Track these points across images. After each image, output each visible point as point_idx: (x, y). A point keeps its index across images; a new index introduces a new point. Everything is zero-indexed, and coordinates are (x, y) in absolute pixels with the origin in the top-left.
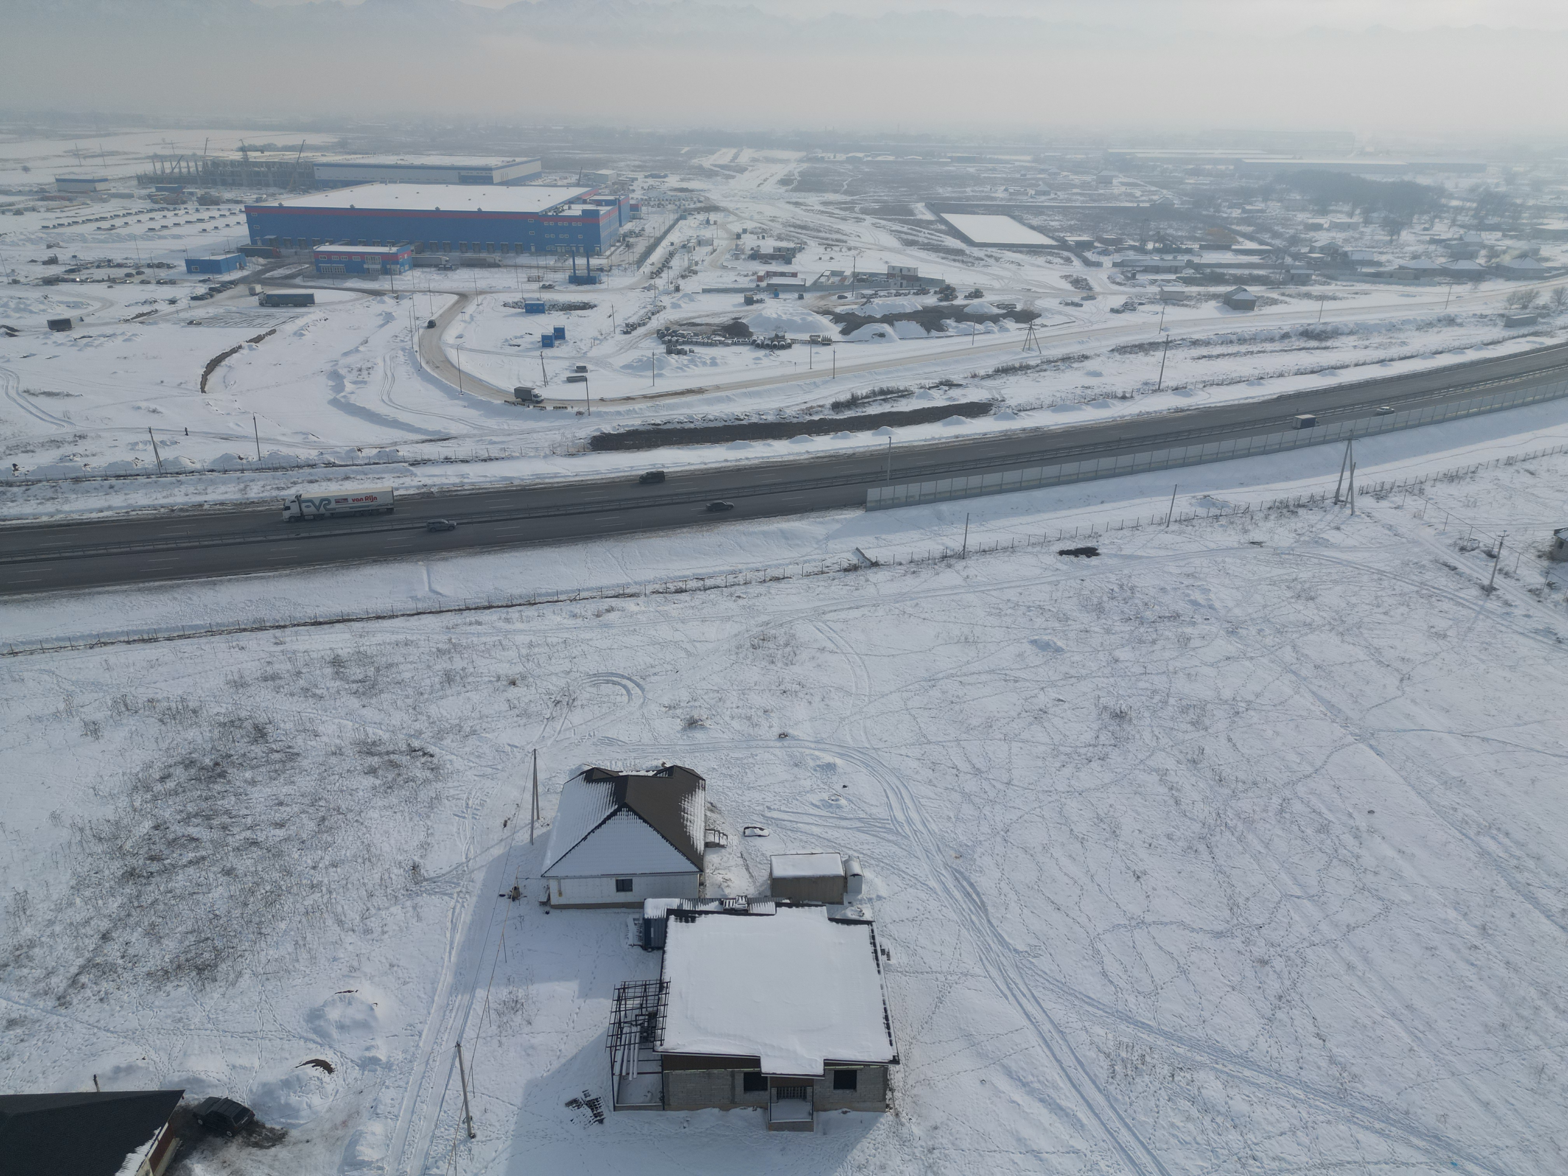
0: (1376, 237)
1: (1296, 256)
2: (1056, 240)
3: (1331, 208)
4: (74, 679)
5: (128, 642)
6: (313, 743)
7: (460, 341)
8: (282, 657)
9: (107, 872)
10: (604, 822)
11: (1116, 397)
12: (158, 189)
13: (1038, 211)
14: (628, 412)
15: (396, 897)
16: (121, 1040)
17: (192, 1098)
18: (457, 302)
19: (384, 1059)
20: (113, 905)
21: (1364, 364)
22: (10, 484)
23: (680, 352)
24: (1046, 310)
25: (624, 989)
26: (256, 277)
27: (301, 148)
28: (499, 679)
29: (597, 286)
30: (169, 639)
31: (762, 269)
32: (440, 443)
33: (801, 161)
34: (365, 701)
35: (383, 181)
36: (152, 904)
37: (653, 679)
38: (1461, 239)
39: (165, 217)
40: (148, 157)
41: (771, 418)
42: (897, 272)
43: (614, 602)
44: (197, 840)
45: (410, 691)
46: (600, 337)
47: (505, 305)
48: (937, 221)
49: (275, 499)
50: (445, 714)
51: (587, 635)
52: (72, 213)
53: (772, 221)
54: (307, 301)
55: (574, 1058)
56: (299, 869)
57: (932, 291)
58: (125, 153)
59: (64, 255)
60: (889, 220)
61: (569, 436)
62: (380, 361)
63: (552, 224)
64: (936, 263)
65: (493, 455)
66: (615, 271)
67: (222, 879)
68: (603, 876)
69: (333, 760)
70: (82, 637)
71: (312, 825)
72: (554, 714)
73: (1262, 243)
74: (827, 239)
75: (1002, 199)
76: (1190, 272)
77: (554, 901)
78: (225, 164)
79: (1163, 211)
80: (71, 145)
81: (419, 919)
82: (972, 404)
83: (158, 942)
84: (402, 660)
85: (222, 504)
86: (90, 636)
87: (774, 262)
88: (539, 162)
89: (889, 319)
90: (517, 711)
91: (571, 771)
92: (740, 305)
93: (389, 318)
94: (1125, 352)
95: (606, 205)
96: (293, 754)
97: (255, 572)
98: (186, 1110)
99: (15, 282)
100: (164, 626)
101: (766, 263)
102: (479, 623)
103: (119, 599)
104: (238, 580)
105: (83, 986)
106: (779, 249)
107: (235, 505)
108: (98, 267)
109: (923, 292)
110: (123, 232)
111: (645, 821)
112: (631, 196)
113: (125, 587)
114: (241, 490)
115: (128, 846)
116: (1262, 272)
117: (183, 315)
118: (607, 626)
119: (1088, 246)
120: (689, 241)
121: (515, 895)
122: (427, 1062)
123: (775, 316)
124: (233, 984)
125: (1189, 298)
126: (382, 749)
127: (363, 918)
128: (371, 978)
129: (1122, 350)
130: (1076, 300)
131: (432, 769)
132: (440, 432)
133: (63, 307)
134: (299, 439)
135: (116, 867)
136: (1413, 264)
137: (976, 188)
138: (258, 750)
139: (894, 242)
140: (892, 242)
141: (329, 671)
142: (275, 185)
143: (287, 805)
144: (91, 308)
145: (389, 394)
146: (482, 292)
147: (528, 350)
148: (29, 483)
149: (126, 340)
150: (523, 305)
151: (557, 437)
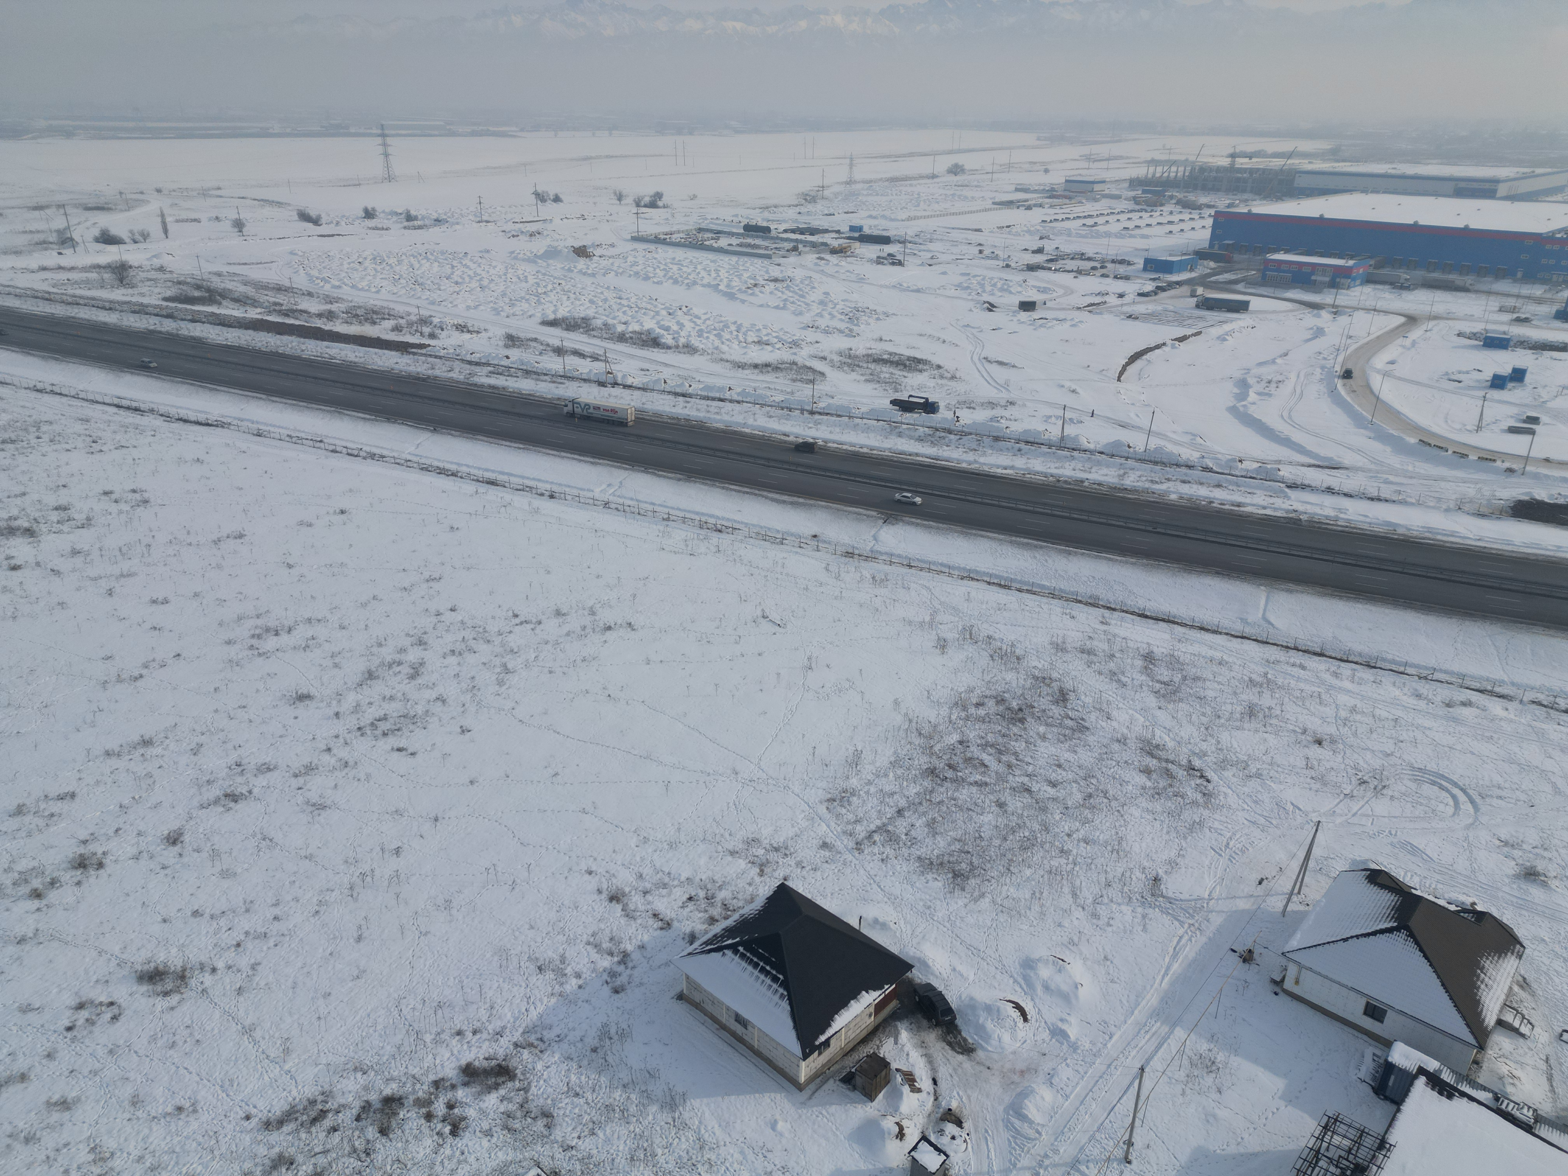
4: (942, 600)
5: (989, 583)
6: (1104, 724)
7: (1391, 367)
8: (1102, 636)
9: (916, 762)
10: (1374, 933)
12: (1144, 192)
15: (1130, 898)
16: (886, 899)
17: (918, 976)
18: (1403, 325)
19: (1073, 1038)
20: (913, 790)
22: (950, 432)
25: (1336, 1120)
26: (1202, 281)
27: (1290, 155)
28: (1304, 731)
30: (1019, 590)
32: (1327, 471)
34: (1163, 703)
35: (1365, 191)
36: (939, 803)
37: (1495, 802)
39: (1141, 217)
40: (1146, 162)
43: (1475, 697)
44: (986, 766)
45: (1208, 710)
47: (1459, 335)
49: (1146, 491)
50: (1235, 745)
51: (1427, 723)
52: (1068, 210)
54: (1241, 307)
55: (1255, 1155)
56: (1056, 830)
58: (1128, 158)
59: (1049, 246)
61: (1487, 493)
62: (1293, 377)
65: (1383, 495)
67: (994, 808)
68: (1353, 989)
69: (1116, 746)
70: (959, 568)
71: (1078, 797)
72: (1355, 793)
77: (1288, 985)
78: (1211, 169)
80: (1086, 150)
81: (1145, 929)
83: (934, 836)
84: (1211, 677)
85: (1099, 484)
86: (964, 569)
90: (1313, 773)
91: (1354, 862)
93: (1319, 332)
96: (1084, 727)
97: (1107, 552)
98: (910, 982)
99: (1008, 266)
100: (1019, 578)
102: (1303, 668)
103: (994, 545)
104: (1089, 556)
105: (874, 843)
107: (1111, 488)
108: (1072, 259)
110: (1101, 229)
111: (1426, 957)
113: (1002, 537)
114: (1120, 476)
115: (936, 749)
117: (1126, 309)
118: (1455, 720)
121: (1248, 957)
122: (1109, 1066)
124: (976, 900)
126: (1163, 754)
127: (1095, 902)
128: (1085, 959)
131: (1204, 794)
132: (1331, 459)
133: (1035, 290)
134: (1187, 439)
135: (922, 761)
138: (1056, 711)
141: (1139, 663)
142: (1251, 192)
143: (1064, 770)
144: (1055, 294)
145: (1290, 411)
146: (1436, 318)
147: (1470, 388)
148: (963, 434)
149: (1072, 326)
150: (1483, 337)
151: (1470, 491)
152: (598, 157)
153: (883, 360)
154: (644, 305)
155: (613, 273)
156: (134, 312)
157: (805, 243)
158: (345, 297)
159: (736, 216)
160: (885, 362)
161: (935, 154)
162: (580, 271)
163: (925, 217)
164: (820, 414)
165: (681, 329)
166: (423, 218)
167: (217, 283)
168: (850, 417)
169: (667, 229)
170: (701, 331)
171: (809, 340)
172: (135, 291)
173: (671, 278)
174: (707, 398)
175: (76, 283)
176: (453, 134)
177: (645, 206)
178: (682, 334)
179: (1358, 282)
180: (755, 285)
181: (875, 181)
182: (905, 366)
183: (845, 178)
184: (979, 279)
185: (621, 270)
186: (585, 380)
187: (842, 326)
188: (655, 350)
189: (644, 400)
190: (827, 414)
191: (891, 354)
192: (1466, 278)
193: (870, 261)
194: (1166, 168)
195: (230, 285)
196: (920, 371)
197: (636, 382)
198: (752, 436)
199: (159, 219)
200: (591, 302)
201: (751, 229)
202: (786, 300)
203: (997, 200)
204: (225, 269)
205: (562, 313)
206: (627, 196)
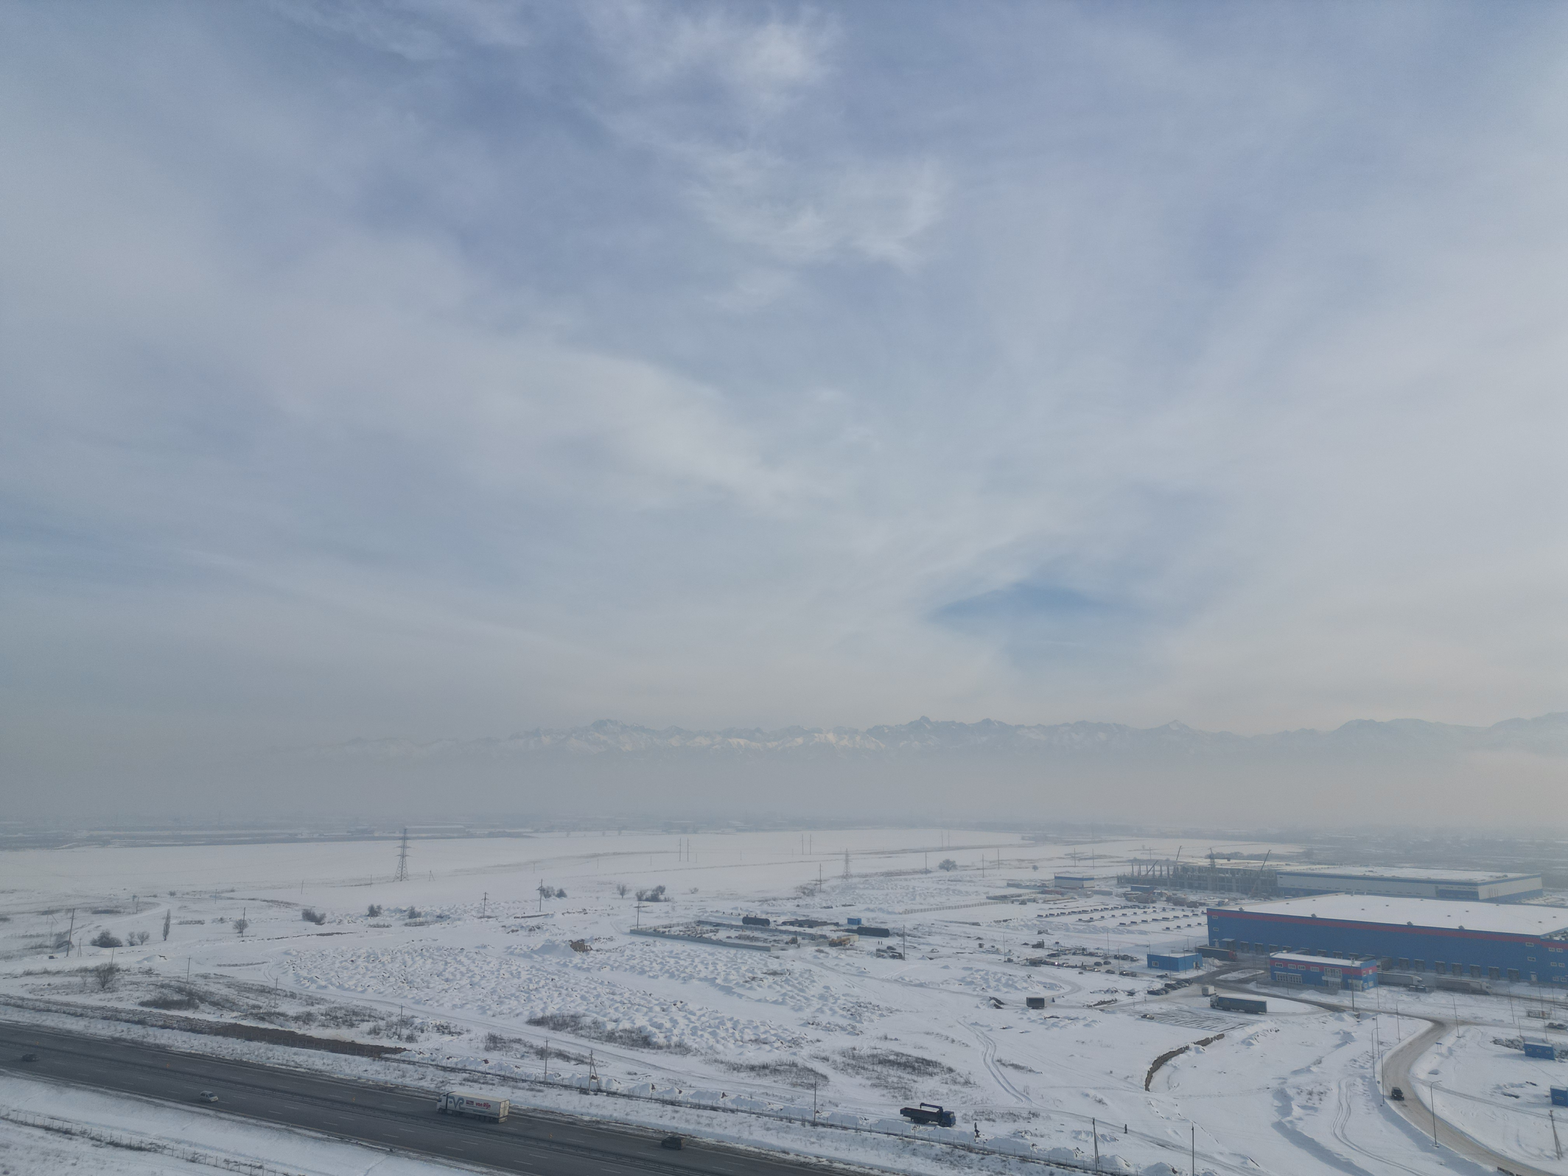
7: (1434, 1078)
12: (1133, 889)
18: (1432, 1030)
22: (970, 1150)
26: (1210, 979)
27: (1266, 857)
35: (1348, 892)
39: (1135, 913)
40: (1129, 861)
47: (1495, 1042)
52: (1062, 906)
54: (1258, 1008)
58: (1111, 857)
59: (1049, 941)
62: (1334, 1086)
63: (1559, 950)
78: (1193, 869)
80: (1070, 849)
88: (1539, 879)
93: (1347, 1038)
99: (1010, 961)
108: (1074, 954)
110: (1097, 924)
117: (1138, 1008)
133: (1041, 987)
134: (1236, 1162)
142: (1238, 891)
144: (1062, 991)
145: (1343, 1128)
146: (1464, 1023)
147: (1532, 1105)
148: (985, 1152)
149: (1085, 1025)
150: (1522, 1045)
152: (605, 855)
153: (889, 1061)
154: (637, 1001)
155: (608, 967)
156: (105, 1018)
157: (804, 935)
158: (328, 998)
159: (736, 908)
160: (892, 1063)
161: (926, 851)
162: (576, 967)
163: (921, 911)
164: (823, 1125)
165: (674, 1027)
166: (427, 914)
167: (201, 986)
168: (857, 1130)
169: (666, 922)
170: (695, 1028)
171: (809, 1038)
172: (115, 995)
173: (667, 971)
174: (698, 1107)
175: (56, 988)
176: (470, 836)
177: (647, 900)
178: (675, 1032)
179: (1371, 984)
180: (754, 979)
181: (871, 875)
182: (914, 1069)
183: (841, 872)
184: (982, 973)
185: (617, 964)
186: (566, 1087)
187: (844, 1022)
188: (645, 1050)
189: (628, 1110)
190: (831, 1126)
191: (897, 1054)
192: (1479, 980)
193: (870, 953)
194: (1150, 867)
195: (213, 988)
196: (931, 1075)
197: (621, 1088)
198: (748, 1154)
199: (164, 921)
200: (583, 998)
201: (750, 921)
202: (785, 994)
203: (991, 895)
204: (213, 971)
205: (552, 1010)
206: (630, 890)
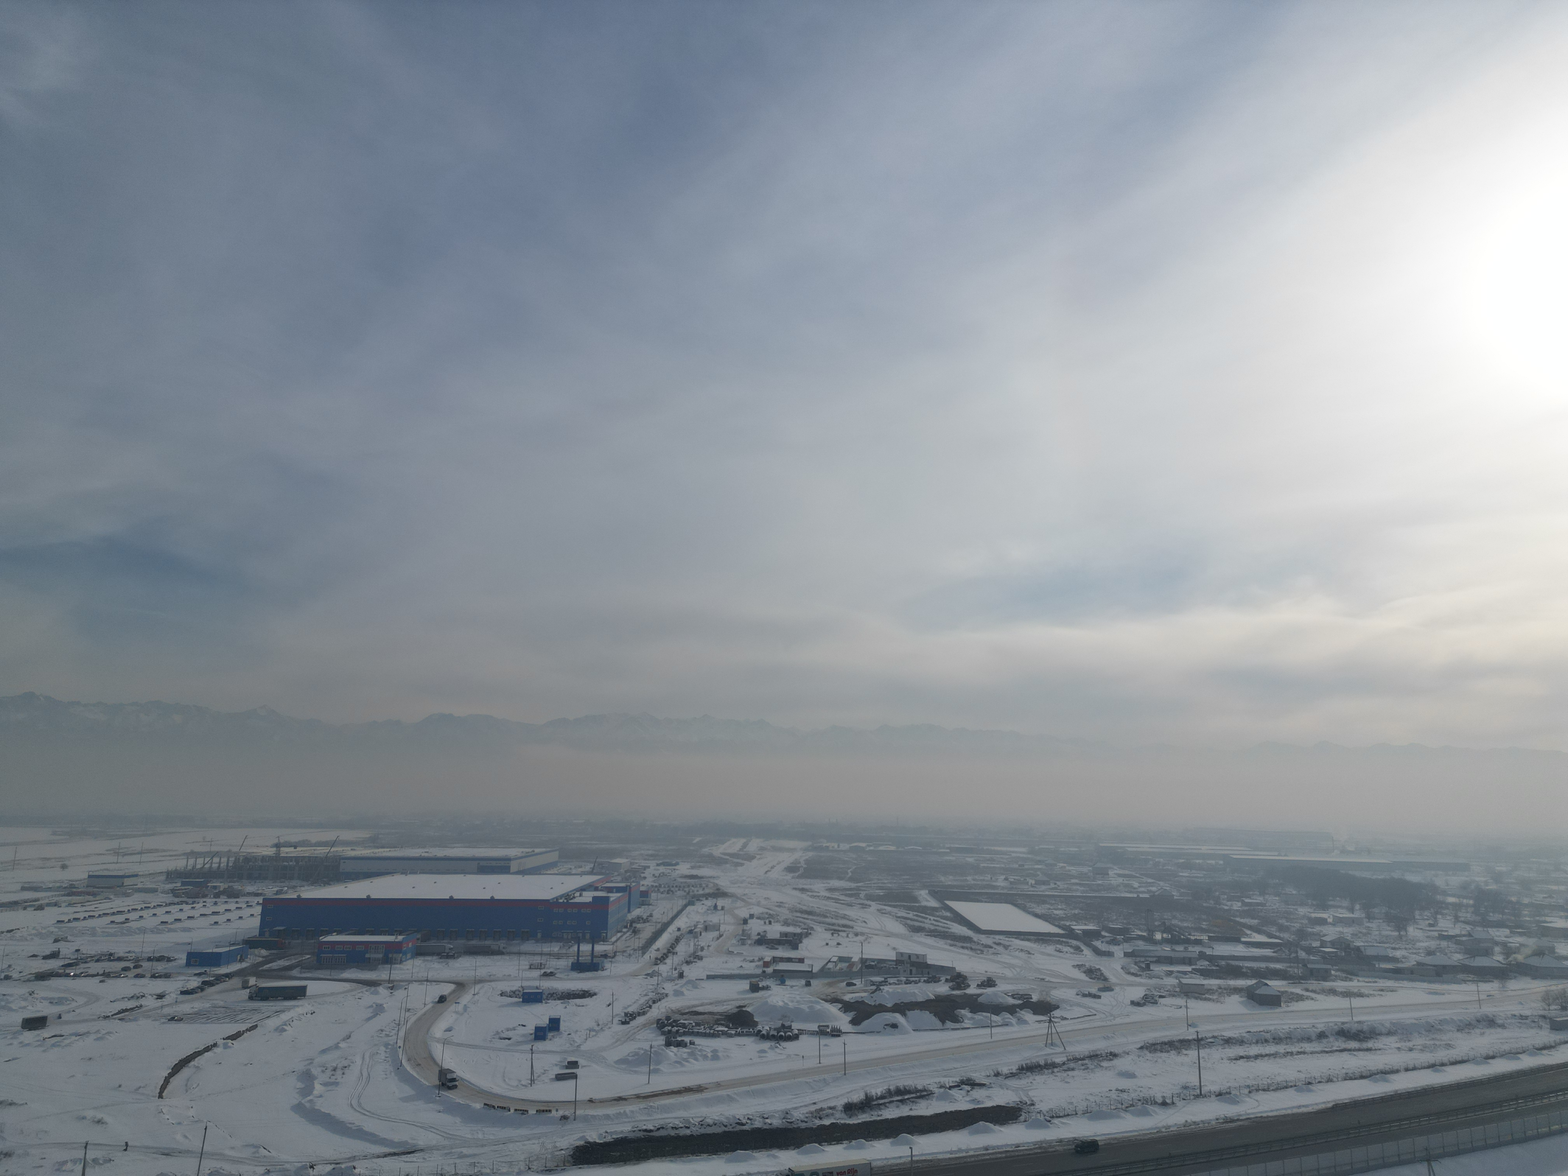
0: (1385, 933)
1: (1309, 950)
2: (1063, 929)
3: (1331, 903)
7: (449, 1034)
11: (1156, 1103)
12: (183, 884)
13: (1041, 899)
14: (619, 1115)
18: (454, 991)
21: (1414, 1069)
23: (680, 1044)
24: (1063, 1001)
26: (255, 971)
27: (333, 844)
29: (600, 972)
31: (768, 954)
32: (404, 1158)
33: (806, 850)
35: (404, 872)
38: (1470, 935)
39: (181, 910)
40: (184, 854)
41: (776, 1122)
42: (905, 958)
46: (597, 1028)
47: (502, 995)
48: (942, 908)
52: (92, 908)
53: (779, 906)
54: (298, 993)
57: (943, 979)
58: (164, 851)
59: (67, 949)
60: (894, 906)
61: (550, 1146)
62: (358, 1060)
63: (561, 910)
64: (945, 950)
66: (619, 957)
73: (1270, 936)
74: (833, 924)
75: (1003, 888)
76: (1203, 964)
78: (256, 859)
79: (1162, 902)
80: (114, 844)
82: (999, 1108)
87: (780, 948)
88: (557, 853)
89: (902, 1008)
92: (745, 992)
93: (379, 1009)
94: (1155, 1050)
95: (617, 892)
99: (7, 978)
101: (773, 948)
106: (786, 934)
108: (98, 961)
109: (934, 980)
110: (135, 925)
112: (642, 883)
116: (1278, 966)
117: (167, 1011)
119: (1096, 935)
120: (695, 926)
123: (781, 1004)
125: (1210, 991)
129: (1153, 1047)
130: (1094, 991)
132: (406, 1143)
133: (46, 1003)
134: (248, 1153)
136: (1429, 960)
137: (977, 877)
139: (899, 928)
140: (898, 928)
142: (299, 878)
144: (74, 1004)
145: (359, 1097)
146: (480, 981)
147: (519, 1043)
149: (98, 1039)
150: (521, 994)
151: (535, 1147)
179: (409, 956)
192: (498, 943)
194: (207, 859)
